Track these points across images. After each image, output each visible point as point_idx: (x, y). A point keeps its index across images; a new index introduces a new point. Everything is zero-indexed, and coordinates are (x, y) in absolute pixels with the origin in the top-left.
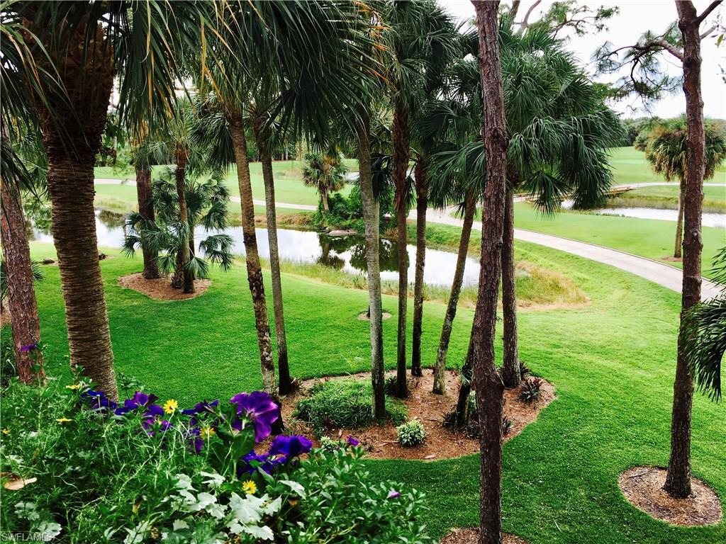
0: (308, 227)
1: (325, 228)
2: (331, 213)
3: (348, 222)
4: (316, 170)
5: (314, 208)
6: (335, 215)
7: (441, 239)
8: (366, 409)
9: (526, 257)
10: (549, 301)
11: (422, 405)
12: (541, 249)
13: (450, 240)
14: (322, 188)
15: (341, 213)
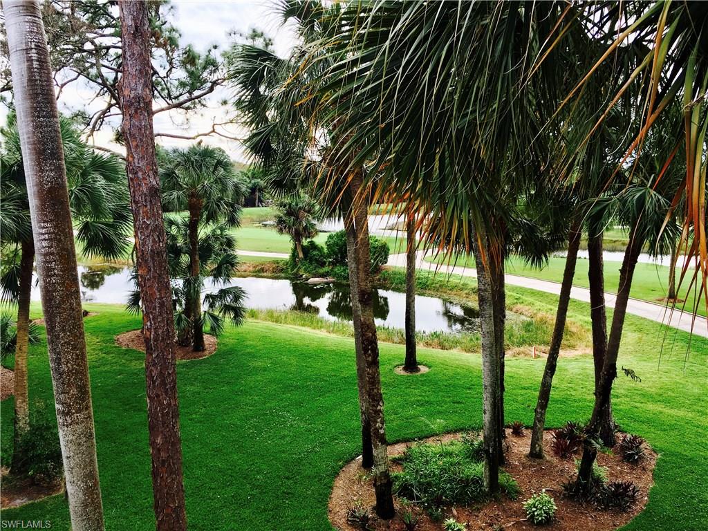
0: (283, 275)
1: (302, 276)
2: (306, 260)
3: (326, 269)
4: (292, 218)
5: (287, 256)
6: (311, 262)
7: (425, 284)
8: (477, 481)
9: (521, 301)
10: (569, 346)
11: (525, 471)
12: (533, 293)
13: (434, 285)
14: (297, 237)
15: (317, 261)
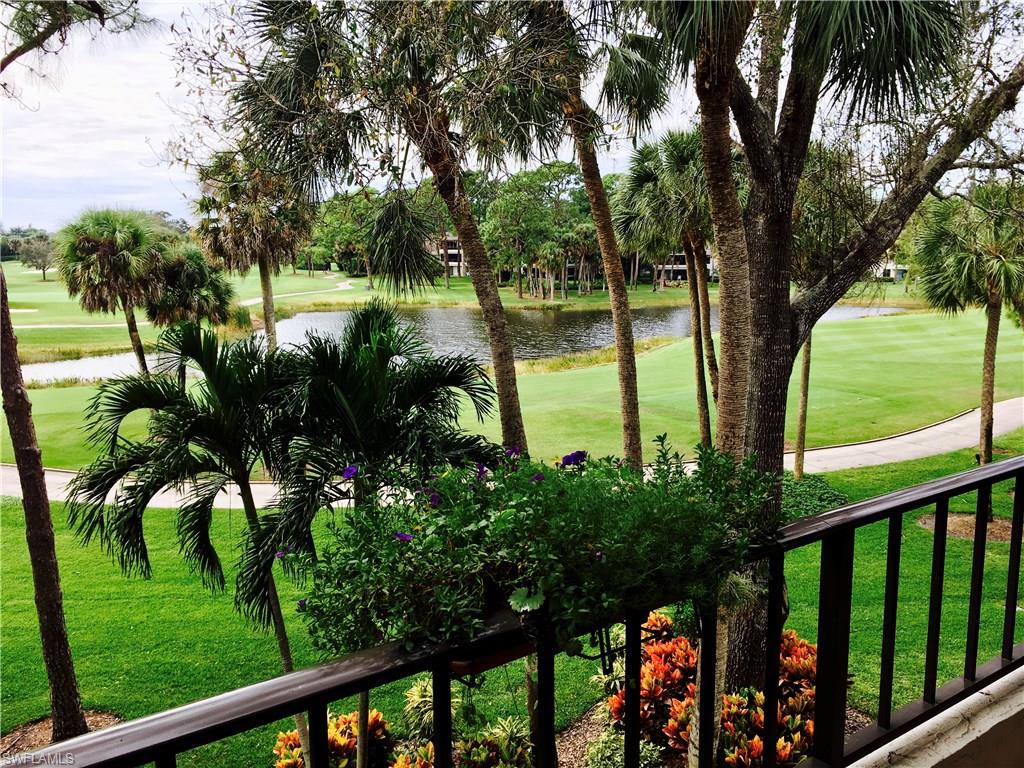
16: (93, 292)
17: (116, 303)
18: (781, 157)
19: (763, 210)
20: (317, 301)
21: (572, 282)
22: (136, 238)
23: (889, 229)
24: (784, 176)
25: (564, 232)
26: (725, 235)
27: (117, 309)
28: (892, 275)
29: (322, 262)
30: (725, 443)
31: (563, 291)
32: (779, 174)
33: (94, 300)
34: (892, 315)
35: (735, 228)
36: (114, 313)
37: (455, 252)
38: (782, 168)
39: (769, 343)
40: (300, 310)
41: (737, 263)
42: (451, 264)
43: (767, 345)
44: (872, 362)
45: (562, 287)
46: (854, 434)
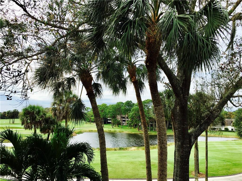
16: (27, 124)
17: (32, 127)
18: (182, 90)
19: (178, 105)
20: (90, 130)
21: (152, 128)
22: (39, 112)
23: (217, 112)
24: (183, 95)
25: (150, 116)
26: (156, 108)
27: (32, 129)
28: (234, 130)
29: (94, 121)
30: (160, 177)
31: (149, 130)
32: (182, 95)
33: (27, 126)
34: (234, 140)
35: (159, 106)
36: (31, 130)
37: (124, 119)
38: (183, 93)
39: (182, 144)
40: (86, 132)
41: (160, 117)
42: (123, 122)
43: (182, 145)
44: (229, 153)
45: (149, 129)
46: (223, 173)
